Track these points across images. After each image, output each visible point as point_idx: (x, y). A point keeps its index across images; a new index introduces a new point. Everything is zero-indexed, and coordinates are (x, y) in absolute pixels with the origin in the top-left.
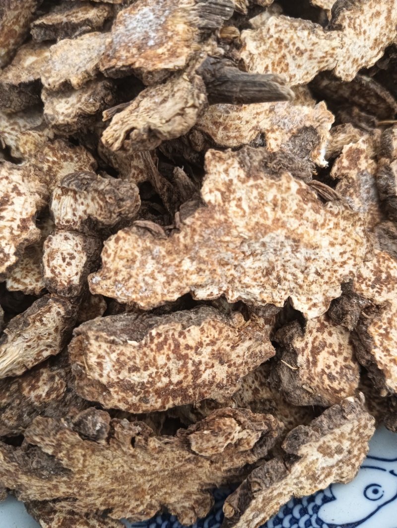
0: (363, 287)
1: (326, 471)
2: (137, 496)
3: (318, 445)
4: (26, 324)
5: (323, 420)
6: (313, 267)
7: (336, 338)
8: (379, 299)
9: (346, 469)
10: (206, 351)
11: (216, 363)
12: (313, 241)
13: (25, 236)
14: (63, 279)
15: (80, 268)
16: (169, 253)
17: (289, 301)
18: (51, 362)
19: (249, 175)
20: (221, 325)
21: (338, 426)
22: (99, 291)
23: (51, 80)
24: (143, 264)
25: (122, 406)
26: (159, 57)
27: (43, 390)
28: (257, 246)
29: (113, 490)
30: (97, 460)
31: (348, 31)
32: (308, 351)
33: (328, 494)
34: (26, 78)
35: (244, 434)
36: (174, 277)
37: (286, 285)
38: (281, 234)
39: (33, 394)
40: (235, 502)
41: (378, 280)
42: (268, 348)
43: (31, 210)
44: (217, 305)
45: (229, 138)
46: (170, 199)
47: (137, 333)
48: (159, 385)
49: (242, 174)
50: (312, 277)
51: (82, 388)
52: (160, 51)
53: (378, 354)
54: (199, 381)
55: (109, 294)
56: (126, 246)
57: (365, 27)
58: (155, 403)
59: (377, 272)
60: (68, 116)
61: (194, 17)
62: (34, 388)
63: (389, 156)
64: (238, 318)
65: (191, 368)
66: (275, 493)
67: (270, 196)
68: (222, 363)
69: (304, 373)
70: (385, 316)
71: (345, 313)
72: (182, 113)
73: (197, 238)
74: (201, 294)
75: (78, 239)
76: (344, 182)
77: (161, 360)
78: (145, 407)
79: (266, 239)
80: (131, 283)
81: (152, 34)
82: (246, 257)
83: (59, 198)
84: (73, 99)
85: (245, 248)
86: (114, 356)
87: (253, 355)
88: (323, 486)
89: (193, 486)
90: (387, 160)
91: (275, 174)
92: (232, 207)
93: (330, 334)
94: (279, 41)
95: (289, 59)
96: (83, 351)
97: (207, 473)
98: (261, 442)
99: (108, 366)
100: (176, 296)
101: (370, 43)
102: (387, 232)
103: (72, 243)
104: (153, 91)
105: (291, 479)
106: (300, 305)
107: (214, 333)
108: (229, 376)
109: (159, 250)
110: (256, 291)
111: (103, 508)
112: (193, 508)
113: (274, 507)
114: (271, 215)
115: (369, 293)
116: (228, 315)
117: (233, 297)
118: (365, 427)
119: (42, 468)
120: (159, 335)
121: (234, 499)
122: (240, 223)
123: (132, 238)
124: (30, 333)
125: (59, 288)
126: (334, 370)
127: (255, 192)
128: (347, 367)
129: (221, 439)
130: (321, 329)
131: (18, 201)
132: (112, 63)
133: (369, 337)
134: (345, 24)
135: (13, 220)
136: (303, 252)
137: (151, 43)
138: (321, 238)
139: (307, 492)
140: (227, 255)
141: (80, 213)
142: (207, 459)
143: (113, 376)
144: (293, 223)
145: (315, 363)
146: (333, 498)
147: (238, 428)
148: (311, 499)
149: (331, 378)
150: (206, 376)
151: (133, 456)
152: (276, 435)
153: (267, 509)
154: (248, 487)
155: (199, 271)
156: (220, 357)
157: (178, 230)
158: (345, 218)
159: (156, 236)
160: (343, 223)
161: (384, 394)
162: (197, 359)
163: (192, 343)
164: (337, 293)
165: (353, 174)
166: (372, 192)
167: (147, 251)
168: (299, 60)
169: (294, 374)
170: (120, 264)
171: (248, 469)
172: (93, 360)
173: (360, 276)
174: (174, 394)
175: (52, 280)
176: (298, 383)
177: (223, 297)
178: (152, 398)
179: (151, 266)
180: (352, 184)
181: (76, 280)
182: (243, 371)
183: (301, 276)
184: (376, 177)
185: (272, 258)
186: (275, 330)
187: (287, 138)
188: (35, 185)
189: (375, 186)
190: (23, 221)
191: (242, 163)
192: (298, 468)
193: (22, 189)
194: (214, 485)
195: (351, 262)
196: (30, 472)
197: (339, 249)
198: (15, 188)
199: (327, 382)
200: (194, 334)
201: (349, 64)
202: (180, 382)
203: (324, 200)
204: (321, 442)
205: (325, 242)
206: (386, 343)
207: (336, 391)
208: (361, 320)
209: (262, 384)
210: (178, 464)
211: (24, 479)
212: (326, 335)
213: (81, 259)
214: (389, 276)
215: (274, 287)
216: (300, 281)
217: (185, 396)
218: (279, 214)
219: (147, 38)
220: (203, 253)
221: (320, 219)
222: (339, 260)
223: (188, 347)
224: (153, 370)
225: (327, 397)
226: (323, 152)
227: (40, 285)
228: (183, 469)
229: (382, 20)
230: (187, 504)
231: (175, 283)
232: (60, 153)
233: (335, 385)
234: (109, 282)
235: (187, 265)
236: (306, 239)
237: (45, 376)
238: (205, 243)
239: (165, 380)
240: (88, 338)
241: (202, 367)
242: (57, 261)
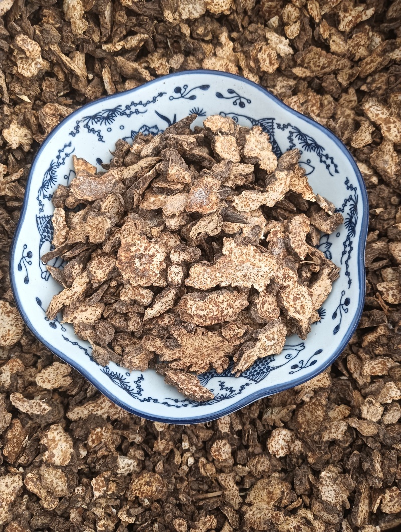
0: (279, 280)
1: (270, 347)
2: (202, 358)
3: (265, 335)
4: (163, 297)
5: (267, 327)
6: (260, 274)
7: (271, 299)
8: (285, 284)
9: (278, 348)
10: (225, 304)
11: (229, 308)
12: (259, 265)
13: (162, 267)
14: (175, 281)
15: (182, 277)
16: (212, 271)
17: (252, 286)
18: (169, 311)
19: (237, 245)
20: (230, 294)
21: (272, 328)
22: (189, 285)
23: (168, 213)
24: (203, 275)
25: (198, 324)
26: (207, 209)
27: (167, 321)
28: (241, 268)
29: (194, 355)
30: (190, 341)
31: (270, 192)
32: (260, 304)
33: (272, 359)
34: (153, 207)
35: (239, 331)
36: (213, 279)
37: (251, 280)
38: (249, 263)
39: (163, 323)
40: (237, 356)
41: (284, 277)
42: (246, 303)
43: (164, 258)
44: (228, 288)
45: (230, 231)
46: (209, 251)
47: (202, 298)
48: (210, 316)
49: (235, 245)
50: (260, 277)
51: (184, 318)
52: (207, 207)
53: (285, 303)
54: (223, 314)
55: (192, 286)
56: (198, 269)
57: (276, 189)
58: (208, 322)
59: (284, 275)
60: (175, 226)
61: (218, 195)
62: (163, 321)
63: (289, 232)
64: (235, 293)
65: (220, 310)
66: (251, 354)
67: (244, 252)
68: (230, 308)
69: (259, 311)
70: (287, 290)
71: (273, 290)
72: (216, 228)
73: (221, 266)
74: (223, 285)
75: (181, 268)
76: (272, 242)
77: (210, 307)
78: (205, 324)
79: (244, 265)
80: (199, 282)
81: (204, 201)
82: (237, 271)
83: (173, 254)
84: (176, 219)
85: (237, 268)
86: (196, 305)
87: (241, 305)
88: (269, 354)
89: (222, 354)
90: (288, 233)
91: (246, 245)
92: (232, 255)
93: (268, 297)
94: (246, 198)
95: (250, 203)
96: (186, 304)
97: (227, 348)
98: (245, 334)
99: (194, 309)
100: (214, 285)
101: (279, 193)
102: (289, 260)
103: (178, 269)
104: (205, 219)
105: (256, 348)
106: (255, 287)
107: (228, 297)
108: (233, 313)
109: (209, 270)
110: (241, 283)
111: (189, 364)
112: (221, 365)
113: (251, 361)
114: (245, 258)
115: (281, 282)
116: (232, 292)
117: (233, 285)
118: (282, 330)
119: (171, 346)
120: (210, 298)
121: (237, 355)
122: (235, 260)
123: (200, 266)
124: (164, 300)
125: (174, 284)
126: (270, 310)
127: (239, 251)
128: (275, 309)
129: (232, 332)
130: (265, 295)
131: (158, 255)
132: (192, 210)
133: (282, 298)
134: (269, 189)
135: (157, 261)
136: (256, 269)
137: (204, 204)
138: (262, 264)
139: (263, 355)
140: (231, 271)
141: (182, 258)
142: (227, 340)
143: (195, 312)
144: (252, 260)
145: (263, 308)
146: (274, 360)
147: (237, 328)
148: (264, 358)
149: (269, 312)
150: (225, 313)
151: (202, 339)
152: (250, 331)
153: (249, 361)
154: (242, 350)
155: (222, 277)
156: (230, 306)
157: (215, 264)
158: (269, 257)
159: (207, 265)
160: (269, 259)
161: (288, 318)
162: (222, 306)
163: (221, 301)
164: (269, 282)
165: (275, 239)
166: (283, 245)
167: (204, 271)
168: (253, 203)
169: (256, 312)
170: (196, 275)
171: (241, 344)
172: (189, 307)
173: (277, 276)
174: (215, 319)
175: (172, 282)
176: (257, 315)
177: (230, 286)
178: (207, 320)
179: (206, 275)
180: (274, 243)
181: (180, 281)
182: (238, 311)
183: (256, 277)
184: (284, 239)
185: (246, 271)
186: (249, 297)
187: (250, 229)
188: (164, 249)
189: (284, 242)
190: (161, 262)
191: (235, 242)
192: (258, 344)
193: (159, 251)
194: (229, 353)
195: (273, 272)
196: (168, 347)
197: (268, 268)
198: (157, 251)
199: (268, 314)
200: (221, 298)
201: (271, 201)
202: (217, 315)
203: (262, 252)
204: (266, 334)
205: (263, 266)
206: (288, 300)
207: (271, 318)
208: (279, 292)
209: (245, 318)
210: (217, 343)
211: (165, 350)
212: (267, 298)
213: (182, 274)
214: (289, 276)
215: (247, 281)
216: (256, 279)
217: (218, 320)
218: (248, 257)
219: (202, 202)
220: (223, 270)
221: (261, 258)
222: (268, 271)
223: (219, 302)
224: (208, 310)
225: (268, 319)
226: (262, 234)
227: (165, 283)
228: (219, 345)
229: (283, 185)
230: (219, 363)
231: (214, 281)
232: (169, 236)
233: (271, 315)
234: (192, 281)
235: (218, 275)
236: (257, 265)
237: (167, 316)
238: (224, 267)
239: (212, 314)
240: (187, 300)
241: (224, 309)
242: (173, 275)
